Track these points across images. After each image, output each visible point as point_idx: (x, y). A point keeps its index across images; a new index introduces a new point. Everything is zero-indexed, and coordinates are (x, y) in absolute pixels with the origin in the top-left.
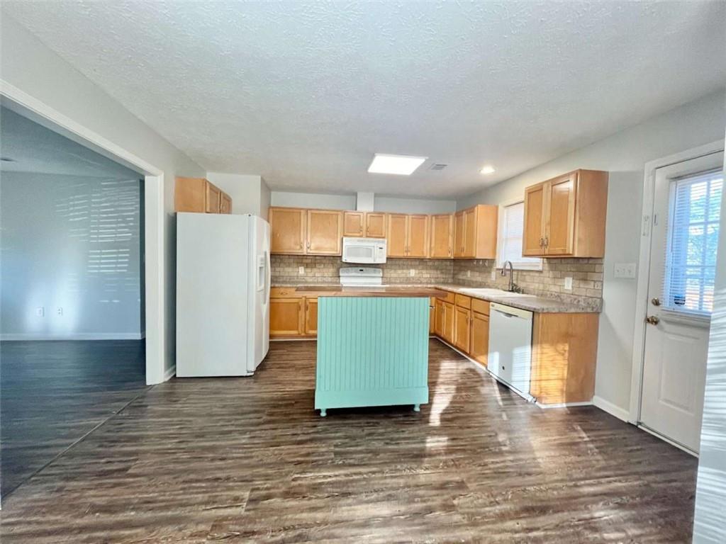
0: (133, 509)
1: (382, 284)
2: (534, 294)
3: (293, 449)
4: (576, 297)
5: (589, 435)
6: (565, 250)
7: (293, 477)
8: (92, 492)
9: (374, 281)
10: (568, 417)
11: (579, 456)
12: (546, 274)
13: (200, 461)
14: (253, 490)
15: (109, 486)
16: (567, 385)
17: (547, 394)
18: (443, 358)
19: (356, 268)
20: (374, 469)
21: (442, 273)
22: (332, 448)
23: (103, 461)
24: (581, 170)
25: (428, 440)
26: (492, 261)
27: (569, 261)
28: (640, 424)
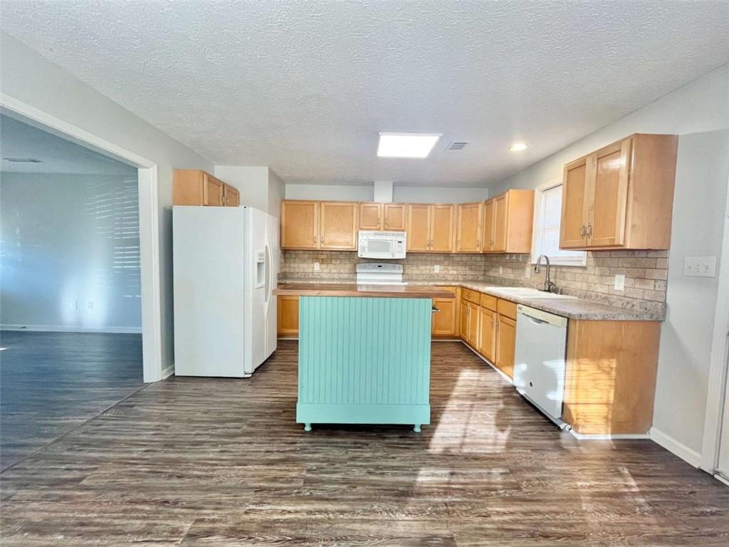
0: (63, 532)
1: (403, 282)
2: (575, 296)
3: (260, 470)
4: (629, 300)
5: (640, 482)
6: (614, 240)
7: (248, 508)
8: (35, 505)
9: (393, 279)
10: (612, 455)
11: (621, 514)
12: (591, 270)
13: (157, 477)
14: (198, 521)
15: (55, 498)
16: (613, 411)
17: (586, 421)
18: (464, 365)
19: (375, 264)
20: (345, 507)
21: (471, 269)
22: (304, 473)
23: (63, 467)
24: (637, 135)
25: (421, 472)
26: (527, 255)
27: (620, 254)
28: (718, 473)
